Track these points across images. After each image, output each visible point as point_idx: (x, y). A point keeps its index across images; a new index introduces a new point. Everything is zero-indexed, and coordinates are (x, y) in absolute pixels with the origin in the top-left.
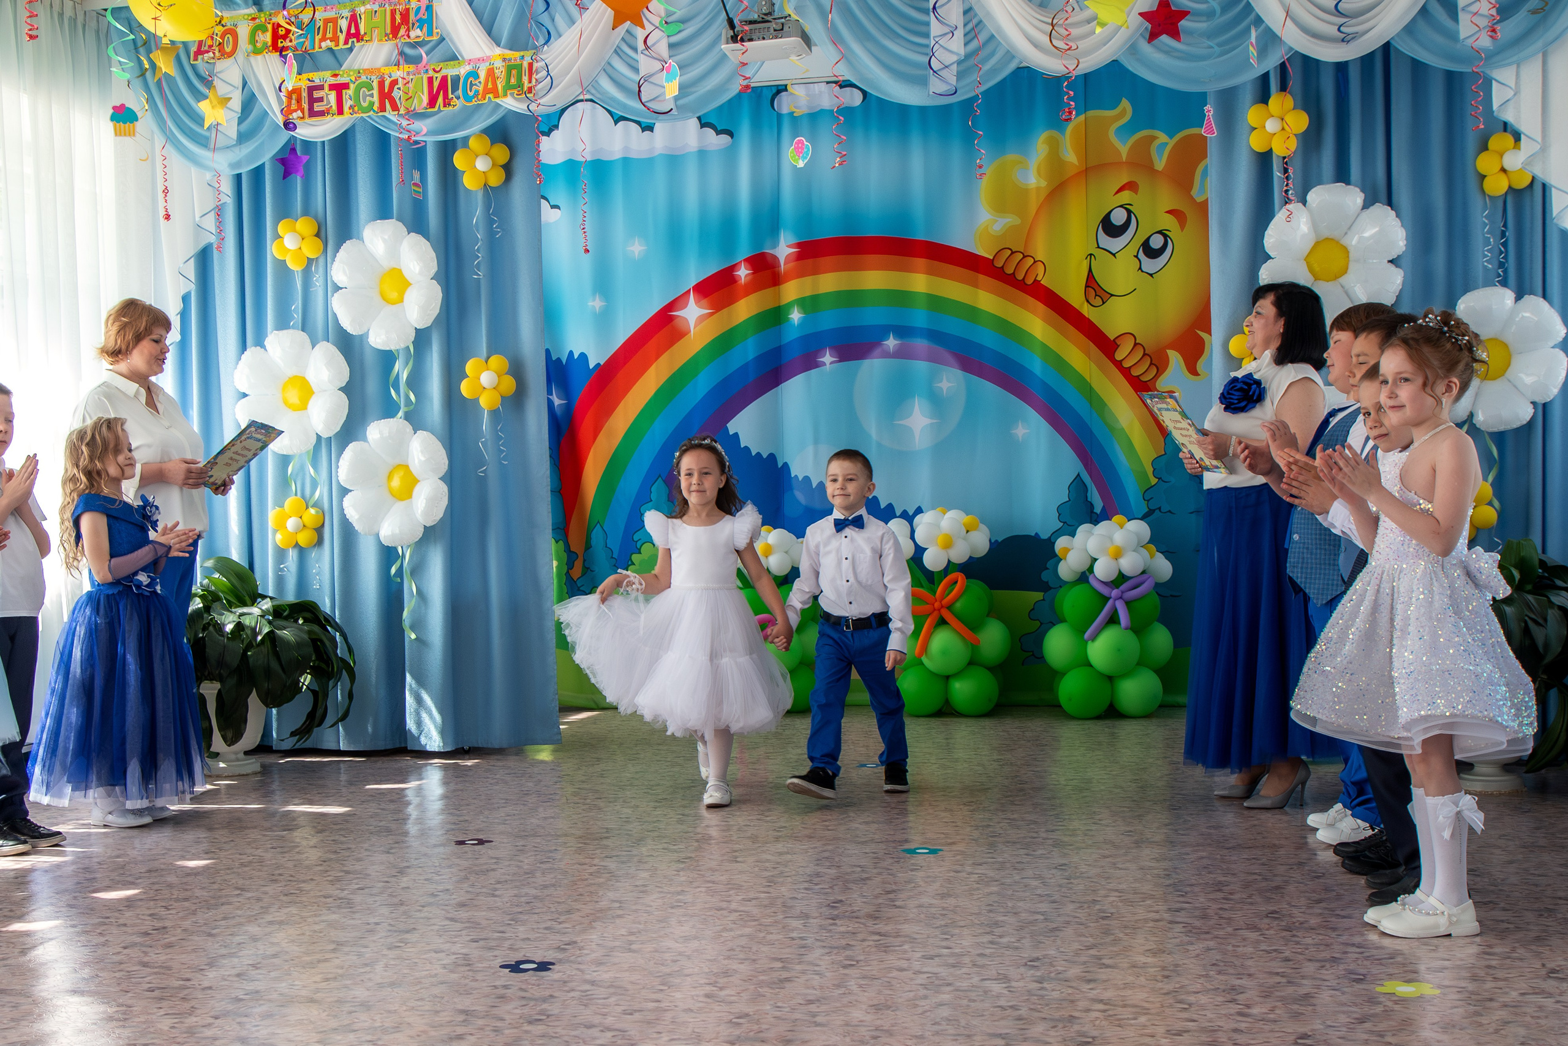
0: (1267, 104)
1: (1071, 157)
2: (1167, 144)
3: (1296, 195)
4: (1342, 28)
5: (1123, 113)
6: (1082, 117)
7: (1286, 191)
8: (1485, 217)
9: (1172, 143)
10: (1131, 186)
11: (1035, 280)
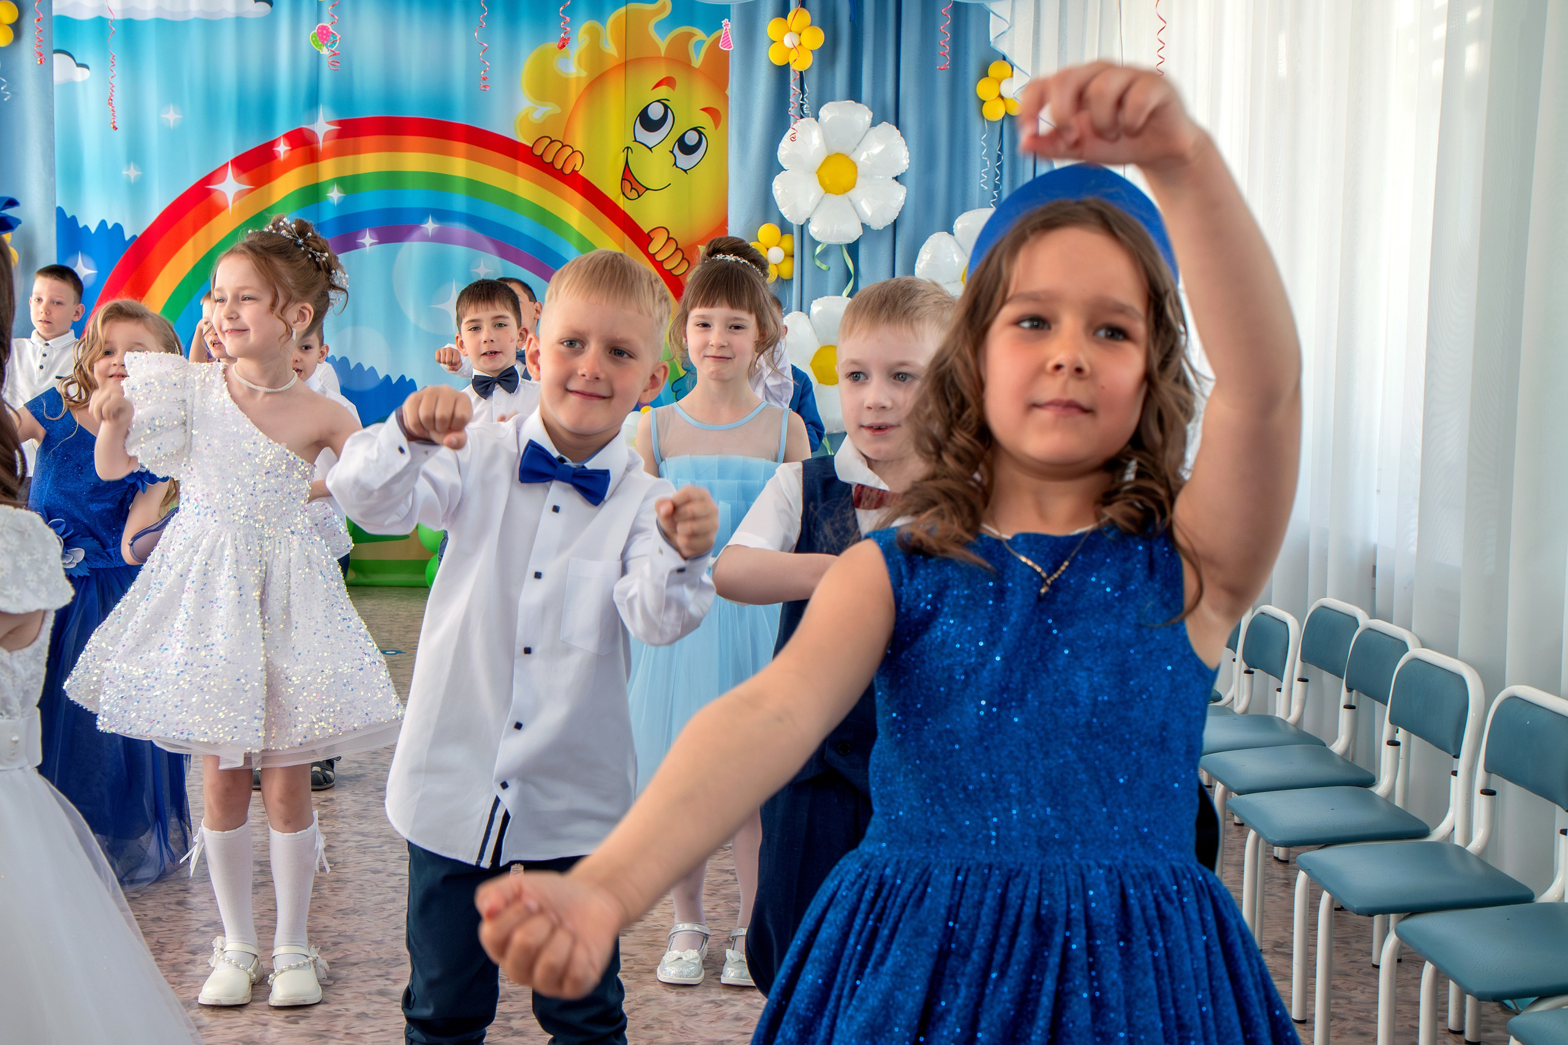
0: (786, 19)
1: (611, 49)
2: (704, 41)
3: (811, 109)
5: (663, 8)
6: (622, 10)
7: (802, 105)
8: (984, 140)
9: (709, 41)
10: (668, 82)
11: (573, 170)
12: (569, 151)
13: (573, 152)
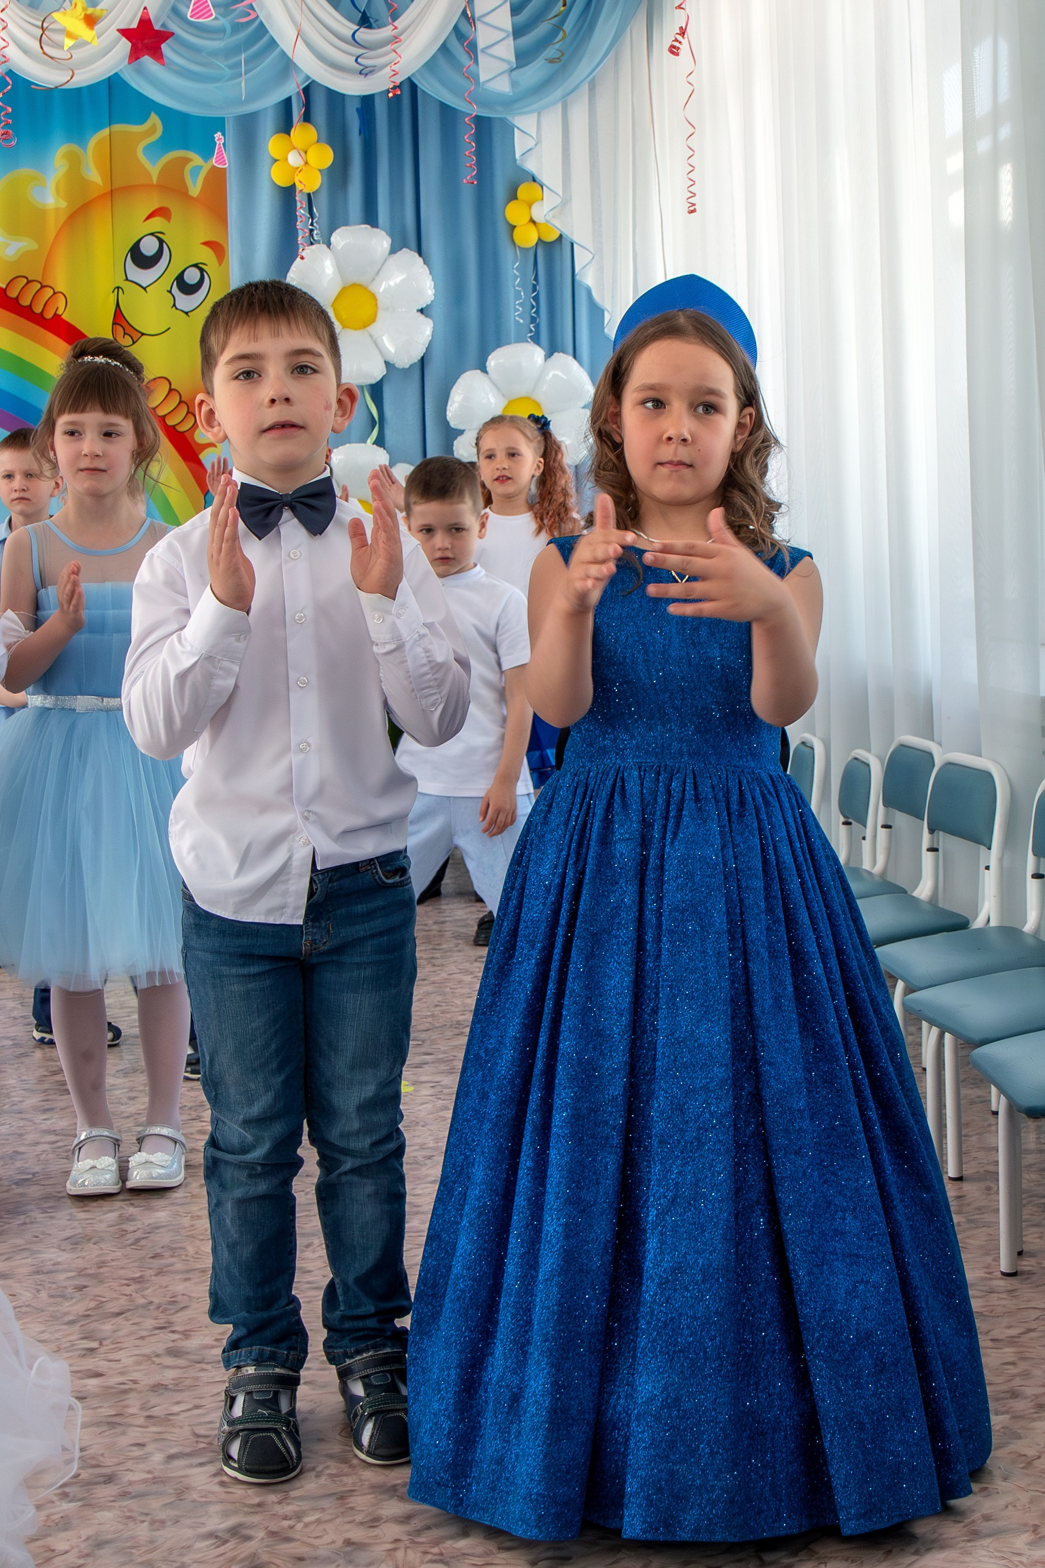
0: (289, 135)
1: (95, 176)
2: (201, 167)
3: (321, 235)
4: (359, 60)
5: (153, 129)
6: (106, 132)
7: (311, 231)
8: (517, 269)
9: (206, 167)
10: (161, 212)
11: (55, 314)
12: (49, 293)
13: (55, 293)
